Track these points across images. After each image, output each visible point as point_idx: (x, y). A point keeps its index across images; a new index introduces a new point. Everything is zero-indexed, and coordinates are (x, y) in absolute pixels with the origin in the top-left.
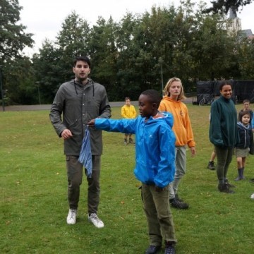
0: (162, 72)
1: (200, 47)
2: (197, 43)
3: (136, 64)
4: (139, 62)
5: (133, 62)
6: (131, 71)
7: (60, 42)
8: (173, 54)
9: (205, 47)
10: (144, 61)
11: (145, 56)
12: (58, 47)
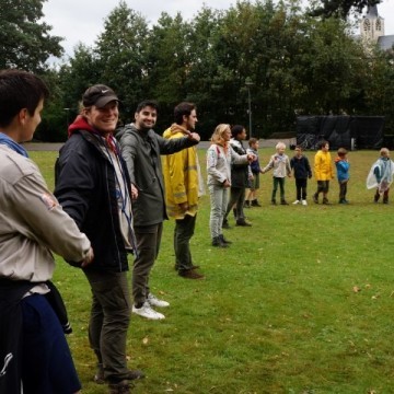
0: (249, 101)
1: (308, 64)
2: (305, 57)
3: (213, 86)
4: (217, 84)
5: (209, 84)
6: (205, 96)
7: (102, 50)
8: (268, 74)
9: (315, 64)
10: (224, 82)
11: (226, 74)
12: (97, 57)
